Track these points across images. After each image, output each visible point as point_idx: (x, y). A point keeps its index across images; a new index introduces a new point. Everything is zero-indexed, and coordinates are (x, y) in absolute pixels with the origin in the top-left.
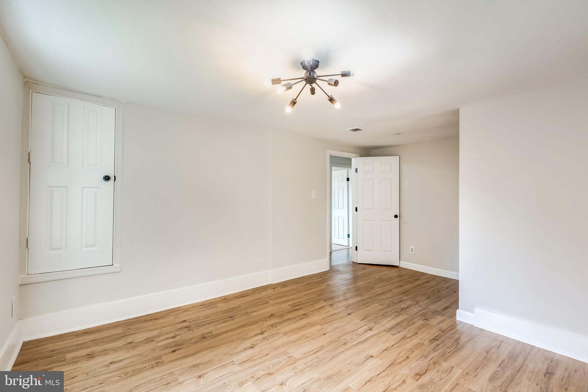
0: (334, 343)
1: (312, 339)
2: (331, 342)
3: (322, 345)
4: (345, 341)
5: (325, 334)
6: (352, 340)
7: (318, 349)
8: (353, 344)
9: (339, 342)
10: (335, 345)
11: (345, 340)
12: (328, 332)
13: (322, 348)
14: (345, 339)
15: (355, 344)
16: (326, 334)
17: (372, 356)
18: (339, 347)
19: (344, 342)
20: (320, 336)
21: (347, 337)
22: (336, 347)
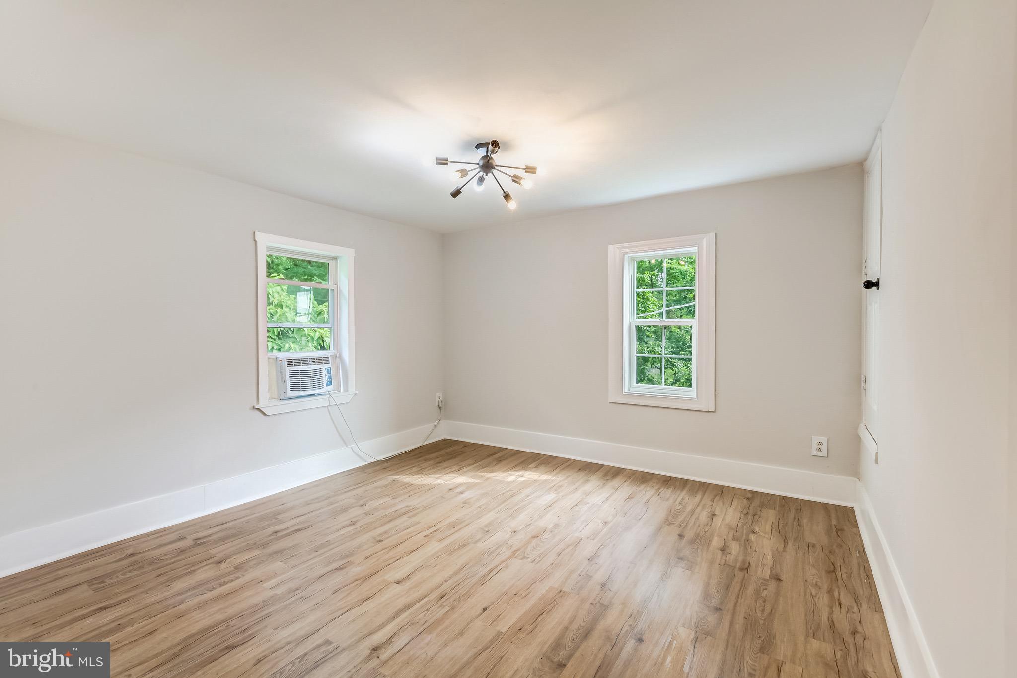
0: (462, 594)
1: (506, 592)
2: (468, 595)
3: (483, 586)
4: (442, 601)
5: (485, 610)
6: (426, 608)
7: (489, 577)
8: (426, 599)
9: (452, 599)
10: (460, 591)
11: (442, 605)
12: (479, 616)
13: (482, 581)
14: (440, 607)
15: (422, 599)
16: (480, 610)
17: (397, 582)
18: (453, 589)
19: (444, 599)
20: (493, 603)
21: (438, 613)
22: (458, 586)
